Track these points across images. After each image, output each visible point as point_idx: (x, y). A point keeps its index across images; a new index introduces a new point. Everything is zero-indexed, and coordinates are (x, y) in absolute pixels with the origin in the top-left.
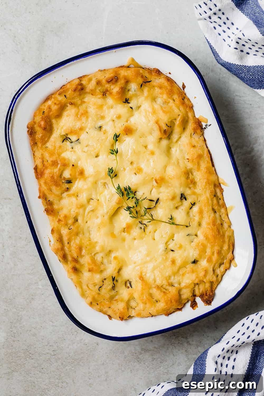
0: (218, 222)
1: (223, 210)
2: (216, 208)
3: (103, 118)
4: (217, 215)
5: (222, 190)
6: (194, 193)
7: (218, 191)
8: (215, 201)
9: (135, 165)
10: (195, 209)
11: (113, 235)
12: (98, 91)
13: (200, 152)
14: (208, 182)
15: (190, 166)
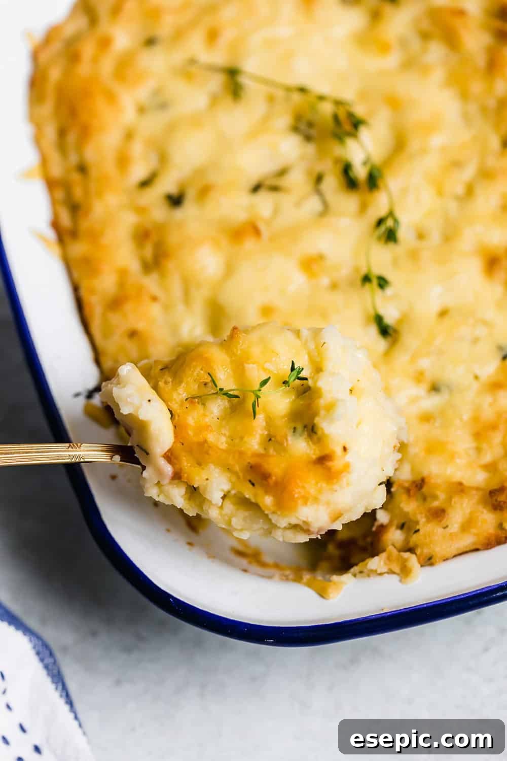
0: (71, 138)
1: (56, 171)
2: (76, 177)
3: (427, 418)
4: (73, 159)
5: (55, 225)
6: (141, 210)
7: (66, 220)
8: (78, 192)
9: (325, 281)
10: (139, 172)
11: (394, 103)
12: (442, 496)
13: (115, 318)
14: (94, 236)
15: (151, 283)
